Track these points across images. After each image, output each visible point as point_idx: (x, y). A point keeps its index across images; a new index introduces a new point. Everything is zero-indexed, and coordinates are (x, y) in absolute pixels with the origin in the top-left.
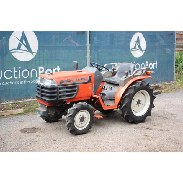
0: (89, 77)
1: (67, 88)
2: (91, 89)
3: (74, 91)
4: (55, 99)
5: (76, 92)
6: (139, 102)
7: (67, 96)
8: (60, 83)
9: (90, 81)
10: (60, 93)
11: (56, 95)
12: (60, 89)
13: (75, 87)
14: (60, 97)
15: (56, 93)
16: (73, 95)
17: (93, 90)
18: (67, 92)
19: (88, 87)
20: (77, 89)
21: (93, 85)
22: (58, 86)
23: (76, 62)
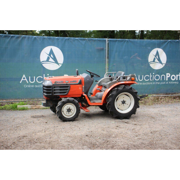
0: (79, 80)
1: (60, 87)
2: (81, 89)
3: (67, 90)
4: (51, 94)
5: (68, 91)
6: (124, 102)
7: (60, 93)
8: (55, 83)
9: (80, 83)
10: (55, 90)
11: (51, 91)
12: (54, 87)
13: (68, 87)
14: (55, 93)
15: (52, 90)
16: (66, 92)
17: (83, 90)
18: (60, 90)
19: (78, 87)
20: (68, 88)
21: (83, 86)
22: (53, 85)
23: (77, 70)
